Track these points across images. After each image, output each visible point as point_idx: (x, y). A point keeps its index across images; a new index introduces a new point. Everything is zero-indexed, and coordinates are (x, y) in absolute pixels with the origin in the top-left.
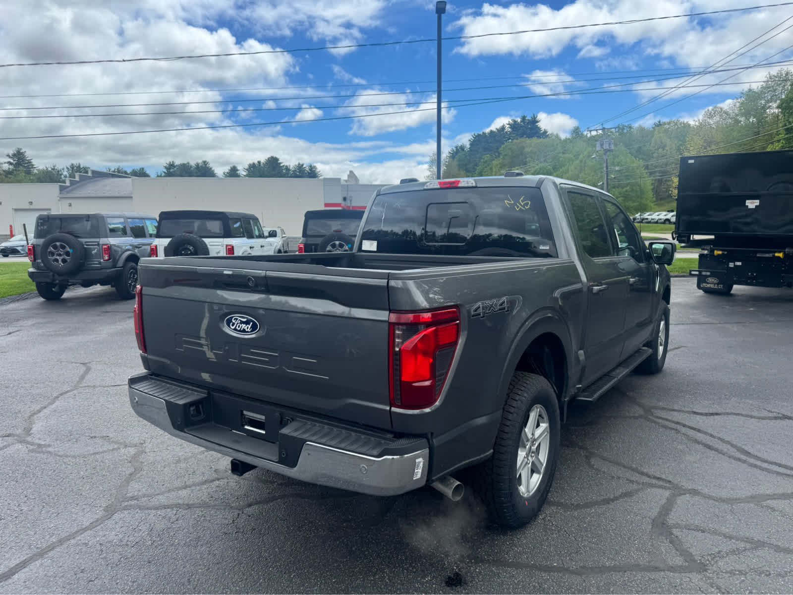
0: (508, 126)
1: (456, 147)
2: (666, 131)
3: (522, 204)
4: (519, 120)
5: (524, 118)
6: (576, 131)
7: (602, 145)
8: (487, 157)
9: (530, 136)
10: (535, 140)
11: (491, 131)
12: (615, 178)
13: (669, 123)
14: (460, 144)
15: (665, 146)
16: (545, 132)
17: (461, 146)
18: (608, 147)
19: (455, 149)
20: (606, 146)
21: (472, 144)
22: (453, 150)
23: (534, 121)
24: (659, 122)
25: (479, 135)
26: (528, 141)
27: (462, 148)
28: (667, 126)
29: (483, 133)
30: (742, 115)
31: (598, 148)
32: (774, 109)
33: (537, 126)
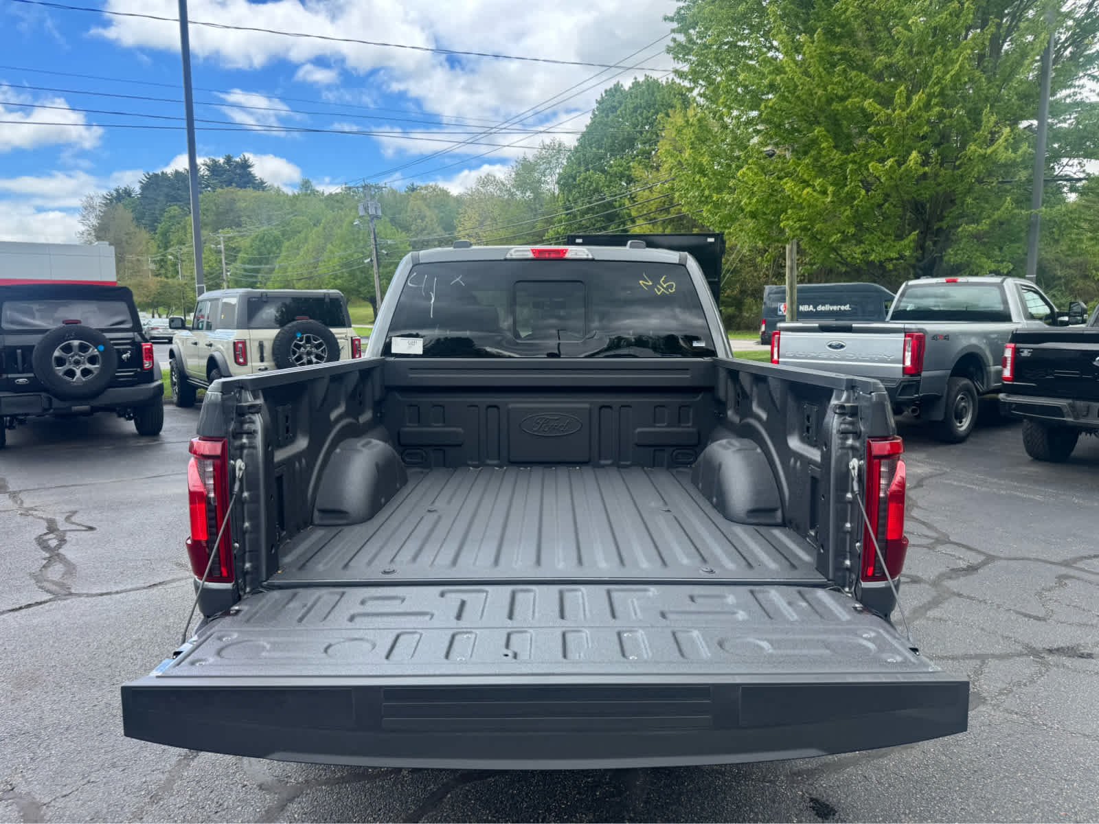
0: (203, 167)
1: (117, 190)
2: (424, 198)
3: (665, 286)
4: (222, 161)
5: (229, 160)
6: (306, 185)
7: (366, 209)
8: (175, 210)
9: (243, 185)
10: (250, 192)
11: (177, 172)
12: (387, 254)
13: (426, 188)
14: (123, 186)
15: (425, 217)
16: (262, 183)
17: (126, 189)
18: (374, 212)
19: (115, 194)
20: (372, 211)
21: (145, 188)
22: (112, 195)
23: (245, 165)
24: (413, 185)
25: (156, 175)
26: (241, 192)
27: (128, 193)
28: (424, 192)
29: (163, 173)
30: (518, 187)
31: (361, 213)
32: (551, 185)
33: (250, 172)
